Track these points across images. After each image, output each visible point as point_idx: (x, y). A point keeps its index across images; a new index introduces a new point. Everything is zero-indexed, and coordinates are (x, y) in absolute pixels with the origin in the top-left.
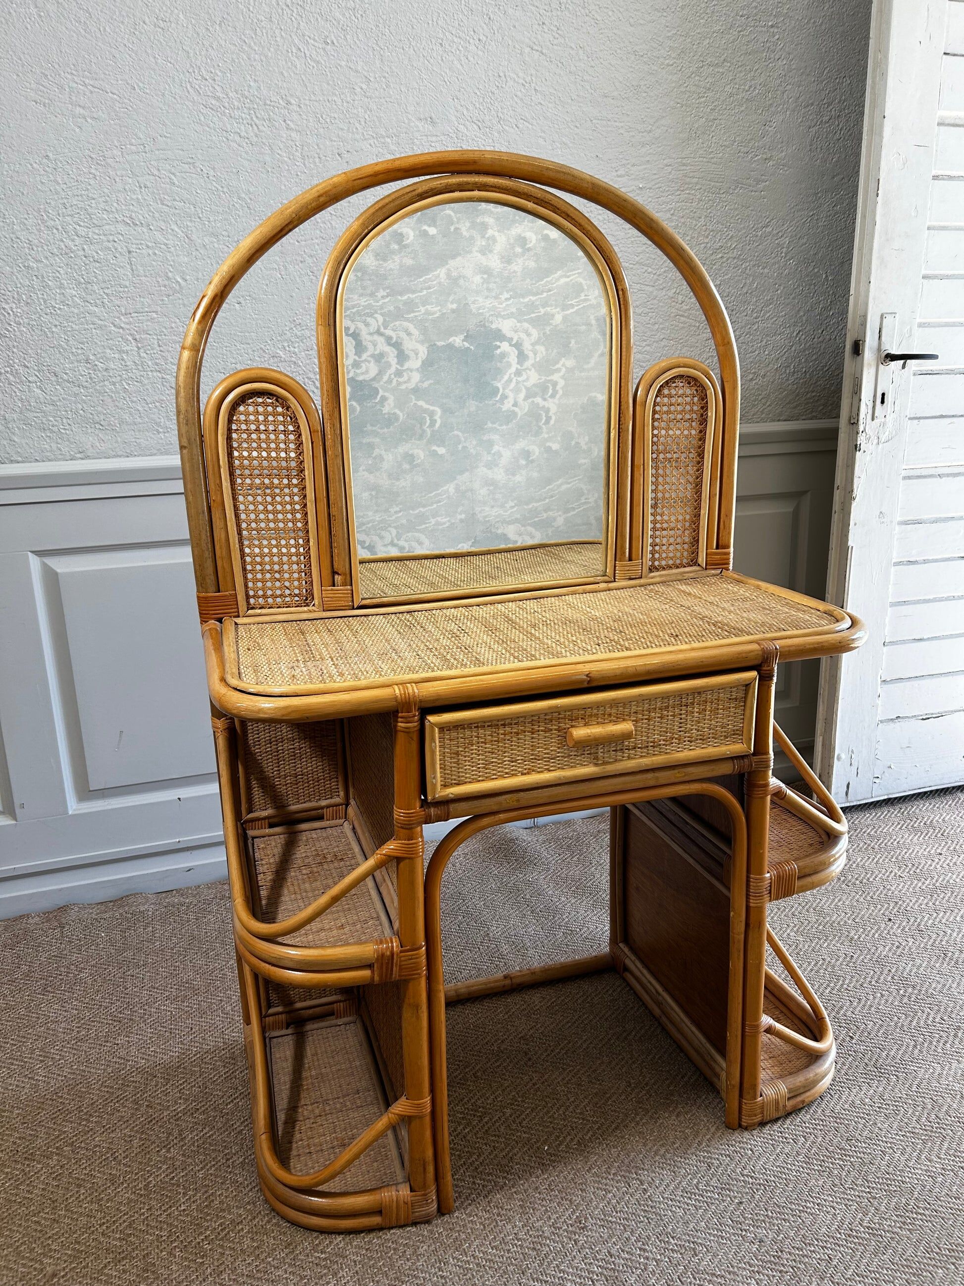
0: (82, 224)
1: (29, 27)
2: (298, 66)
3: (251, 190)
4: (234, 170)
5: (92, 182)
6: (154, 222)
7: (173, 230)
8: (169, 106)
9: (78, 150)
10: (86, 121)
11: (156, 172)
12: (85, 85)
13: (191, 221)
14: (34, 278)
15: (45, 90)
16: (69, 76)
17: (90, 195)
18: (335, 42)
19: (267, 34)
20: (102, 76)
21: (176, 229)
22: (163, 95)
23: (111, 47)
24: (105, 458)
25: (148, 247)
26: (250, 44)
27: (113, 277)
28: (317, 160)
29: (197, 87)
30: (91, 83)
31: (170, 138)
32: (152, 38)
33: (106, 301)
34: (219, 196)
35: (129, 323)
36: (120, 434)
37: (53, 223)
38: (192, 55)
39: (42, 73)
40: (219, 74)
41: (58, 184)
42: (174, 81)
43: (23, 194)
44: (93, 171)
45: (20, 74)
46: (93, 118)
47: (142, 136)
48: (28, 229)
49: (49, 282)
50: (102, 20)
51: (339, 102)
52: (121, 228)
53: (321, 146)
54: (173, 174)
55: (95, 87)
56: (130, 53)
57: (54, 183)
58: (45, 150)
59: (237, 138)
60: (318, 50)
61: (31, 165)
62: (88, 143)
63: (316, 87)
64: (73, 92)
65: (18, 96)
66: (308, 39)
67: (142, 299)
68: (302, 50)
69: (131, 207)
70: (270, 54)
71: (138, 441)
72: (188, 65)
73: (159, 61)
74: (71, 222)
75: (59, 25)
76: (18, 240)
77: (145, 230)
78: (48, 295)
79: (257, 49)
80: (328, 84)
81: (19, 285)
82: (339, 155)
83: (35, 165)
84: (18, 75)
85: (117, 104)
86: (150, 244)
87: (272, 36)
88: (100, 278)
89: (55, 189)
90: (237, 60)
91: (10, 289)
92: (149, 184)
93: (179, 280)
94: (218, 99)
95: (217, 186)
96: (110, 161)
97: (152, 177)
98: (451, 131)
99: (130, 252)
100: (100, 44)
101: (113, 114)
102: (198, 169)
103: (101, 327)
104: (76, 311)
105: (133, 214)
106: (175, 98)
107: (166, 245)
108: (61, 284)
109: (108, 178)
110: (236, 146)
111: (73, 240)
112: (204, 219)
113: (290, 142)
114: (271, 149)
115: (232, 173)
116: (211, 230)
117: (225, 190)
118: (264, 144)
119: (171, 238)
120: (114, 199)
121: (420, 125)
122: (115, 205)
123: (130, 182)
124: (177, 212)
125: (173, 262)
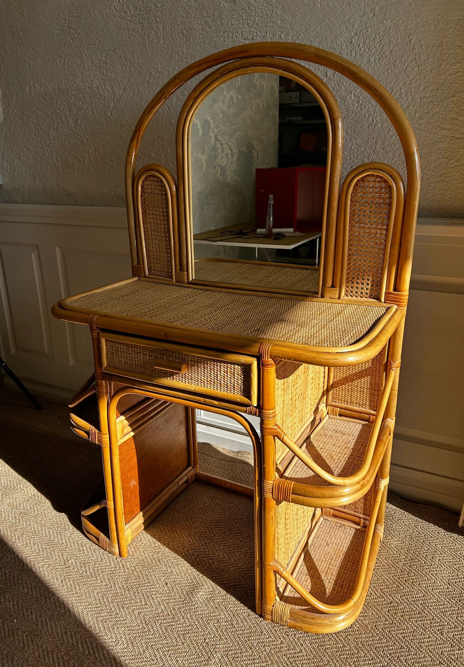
0: (73, 89)
3: (140, 62)
5: (77, 68)
6: (100, 85)
7: (107, 89)
8: (105, 21)
9: (72, 51)
10: (74, 36)
11: (100, 58)
12: (74, 17)
13: (114, 82)
14: (59, 118)
15: (60, 23)
16: (68, 14)
17: (76, 74)
20: (80, 11)
21: (109, 88)
22: (103, 15)
28: (171, 39)
29: (116, 7)
30: (76, 15)
34: (126, 67)
39: (59, 14)
46: (77, 33)
47: (95, 40)
48: (56, 94)
52: (88, 89)
53: (173, 30)
54: (108, 59)
55: (77, 18)
57: (64, 70)
58: (60, 53)
59: (134, 33)
61: (56, 62)
64: (70, 22)
65: (51, 28)
67: (96, 127)
69: (91, 78)
77: (96, 90)
78: (63, 126)
81: (54, 122)
82: (182, 34)
84: (51, 17)
85: (85, 24)
86: (98, 97)
88: (81, 116)
89: (64, 73)
94: (126, 13)
95: (125, 61)
97: (99, 61)
101: (84, 30)
102: (117, 54)
105: (92, 82)
107: (105, 97)
110: (133, 37)
111: (71, 98)
112: (120, 81)
113: (157, 30)
114: (149, 37)
115: (131, 53)
116: (123, 87)
117: (128, 63)
118: (145, 34)
119: (107, 93)
120: (85, 75)
121: (226, 5)
122: (85, 78)
123: (91, 65)
124: (109, 78)
125: (108, 106)
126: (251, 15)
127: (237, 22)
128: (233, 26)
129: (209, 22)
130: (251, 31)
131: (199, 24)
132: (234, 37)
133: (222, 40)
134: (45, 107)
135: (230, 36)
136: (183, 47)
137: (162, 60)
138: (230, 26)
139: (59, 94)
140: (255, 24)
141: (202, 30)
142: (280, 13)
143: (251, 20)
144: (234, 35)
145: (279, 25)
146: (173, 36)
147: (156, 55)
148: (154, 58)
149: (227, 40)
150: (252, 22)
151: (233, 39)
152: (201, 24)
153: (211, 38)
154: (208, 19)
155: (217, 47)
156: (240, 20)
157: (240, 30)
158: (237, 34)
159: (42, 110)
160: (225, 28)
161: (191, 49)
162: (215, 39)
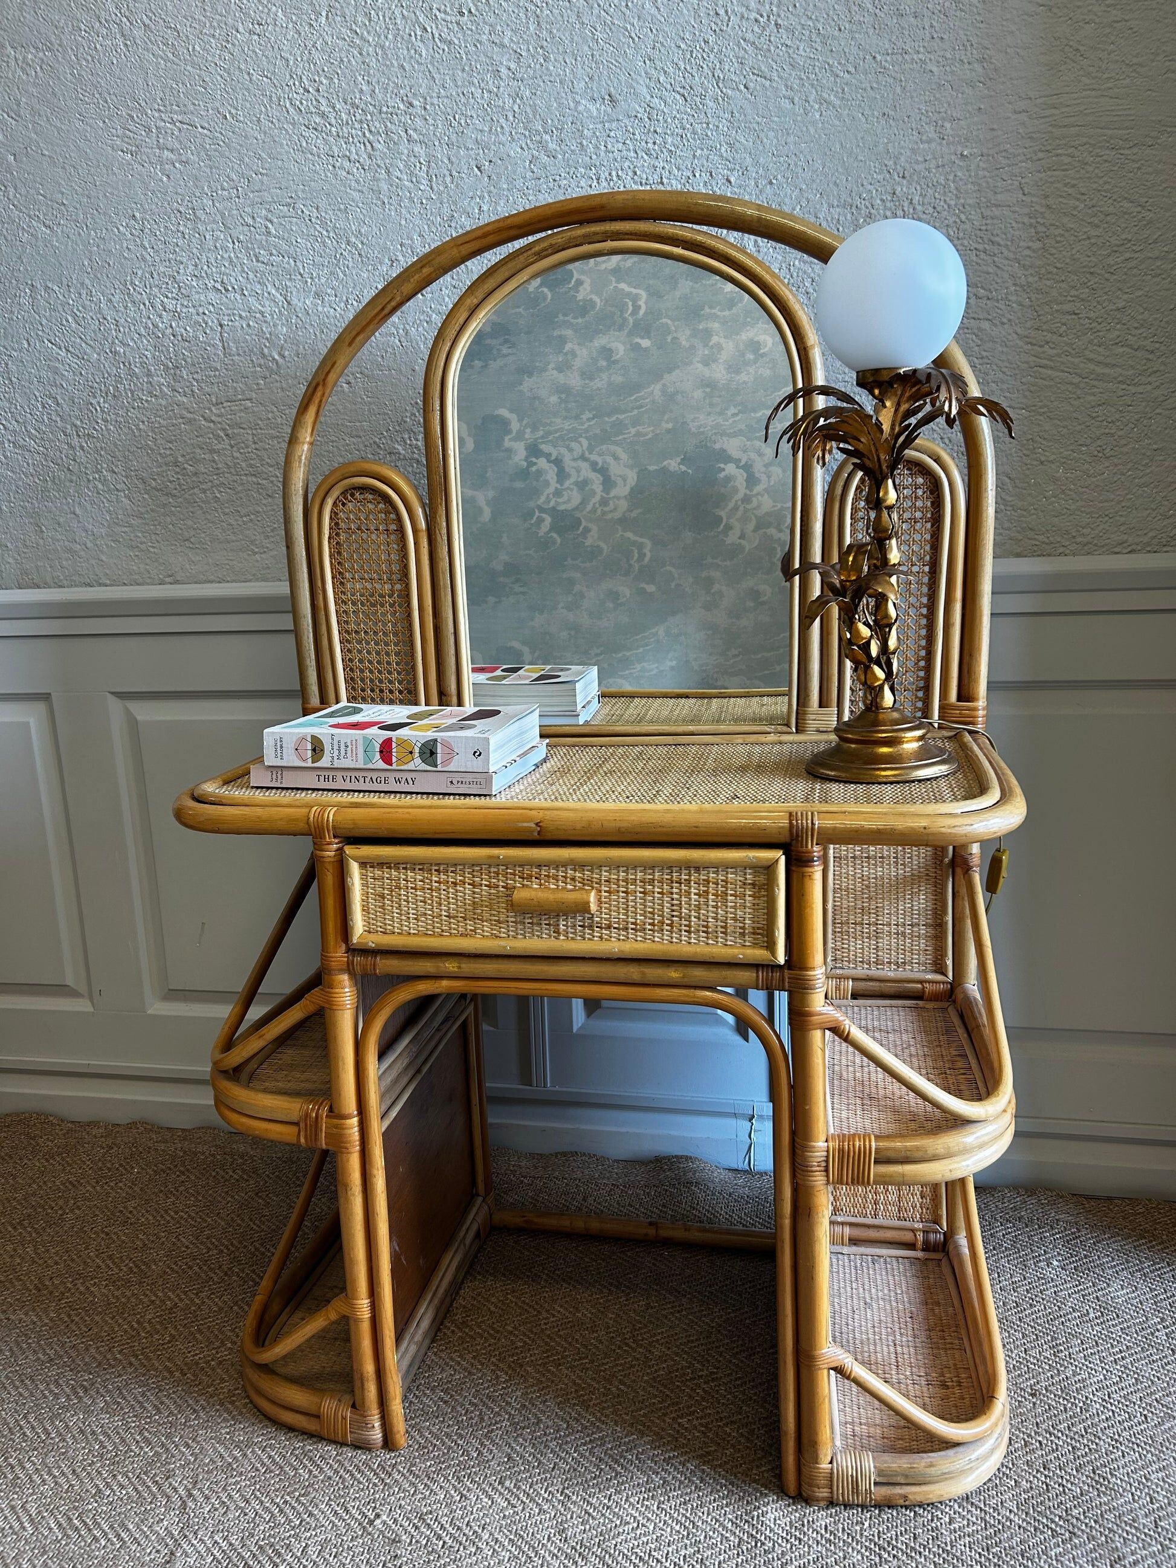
0: (169, 295)
1: (115, 62)
2: (424, 54)
3: (363, 231)
4: (342, 207)
5: (181, 243)
6: (249, 286)
7: (270, 294)
8: (265, 133)
9: (166, 204)
10: (174, 167)
11: (250, 221)
12: (173, 123)
13: (290, 279)
14: (121, 366)
15: (131, 135)
16: (157, 115)
17: (178, 258)
18: (473, 10)
19: (384, 16)
20: (192, 108)
21: (273, 291)
22: (259, 120)
23: (201, 69)
24: (196, 583)
25: (241, 316)
26: (362, 34)
27: (203, 358)
28: (448, 179)
29: (298, 103)
30: (180, 118)
31: (267, 175)
32: (246, 49)
33: (195, 389)
34: (324, 243)
35: (221, 416)
36: (212, 554)
37: (140, 297)
38: (291, 63)
39: (129, 115)
40: (324, 81)
41: (145, 249)
42: (271, 100)
43: (109, 264)
44: (182, 229)
45: (107, 121)
46: (181, 162)
47: (235, 178)
48: (114, 307)
49: (136, 369)
50: (191, 37)
51: (478, 93)
52: (212, 296)
53: (454, 159)
54: (271, 222)
55: (184, 123)
56: (222, 73)
57: (140, 249)
58: (131, 208)
59: (346, 164)
60: (450, 25)
61: (118, 229)
62: (177, 193)
63: (447, 78)
64: (161, 133)
65: (104, 147)
66: (438, 13)
67: (235, 385)
68: (429, 30)
69: (223, 268)
70: (387, 44)
71: (231, 563)
72: (288, 77)
73: (254, 78)
74: (159, 294)
75: (146, 53)
76: (105, 322)
77: (238, 297)
78: (135, 385)
79: (371, 40)
80: (463, 70)
81: (106, 375)
82: (478, 168)
83: (121, 228)
84: (104, 122)
85: (208, 140)
86: (243, 314)
87: (390, 19)
88: (189, 360)
89: (142, 255)
90: (345, 60)
91: (98, 380)
92: (242, 238)
93: (277, 357)
94: (323, 115)
95: (321, 230)
96: (200, 213)
97: (246, 228)
98: (639, 109)
99: (221, 325)
100: (188, 68)
101: (203, 153)
102: (299, 212)
103: (190, 422)
104: (164, 403)
105: (225, 278)
106: (272, 122)
107: (262, 313)
108: (148, 370)
109: (197, 235)
110: (345, 174)
111: (160, 317)
112: (306, 275)
113: (412, 159)
114: (388, 172)
115: (339, 210)
116: (314, 289)
117: (331, 234)
118: (379, 166)
120: (204, 260)
121: (593, 108)
122: (205, 267)
123: (222, 237)
124: (275, 269)
125: (270, 334)
126: (655, 132)
127: (620, 146)
128: (611, 155)
129: (550, 145)
130: (655, 168)
131: (522, 148)
132: (615, 178)
133: (582, 183)
134: (78, 340)
135: (602, 176)
136: (482, 197)
137: (426, 227)
138: (602, 154)
139: (126, 308)
140: (664, 150)
141: (531, 162)
142: (726, 129)
143: (654, 143)
144: (614, 173)
145: (725, 155)
146: (454, 173)
147: (408, 216)
148: (403, 222)
149: (595, 183)
150: (656, 147)
151: (612, 184)
152: (529, 148)
153: (554, 180)
154: (548, 137)
156: (628, 142)
157: (627, 164)
158: (620, 173)
159: (71, 349)
160: (591, 158)
161: (502, 203)
162: (565, 182)
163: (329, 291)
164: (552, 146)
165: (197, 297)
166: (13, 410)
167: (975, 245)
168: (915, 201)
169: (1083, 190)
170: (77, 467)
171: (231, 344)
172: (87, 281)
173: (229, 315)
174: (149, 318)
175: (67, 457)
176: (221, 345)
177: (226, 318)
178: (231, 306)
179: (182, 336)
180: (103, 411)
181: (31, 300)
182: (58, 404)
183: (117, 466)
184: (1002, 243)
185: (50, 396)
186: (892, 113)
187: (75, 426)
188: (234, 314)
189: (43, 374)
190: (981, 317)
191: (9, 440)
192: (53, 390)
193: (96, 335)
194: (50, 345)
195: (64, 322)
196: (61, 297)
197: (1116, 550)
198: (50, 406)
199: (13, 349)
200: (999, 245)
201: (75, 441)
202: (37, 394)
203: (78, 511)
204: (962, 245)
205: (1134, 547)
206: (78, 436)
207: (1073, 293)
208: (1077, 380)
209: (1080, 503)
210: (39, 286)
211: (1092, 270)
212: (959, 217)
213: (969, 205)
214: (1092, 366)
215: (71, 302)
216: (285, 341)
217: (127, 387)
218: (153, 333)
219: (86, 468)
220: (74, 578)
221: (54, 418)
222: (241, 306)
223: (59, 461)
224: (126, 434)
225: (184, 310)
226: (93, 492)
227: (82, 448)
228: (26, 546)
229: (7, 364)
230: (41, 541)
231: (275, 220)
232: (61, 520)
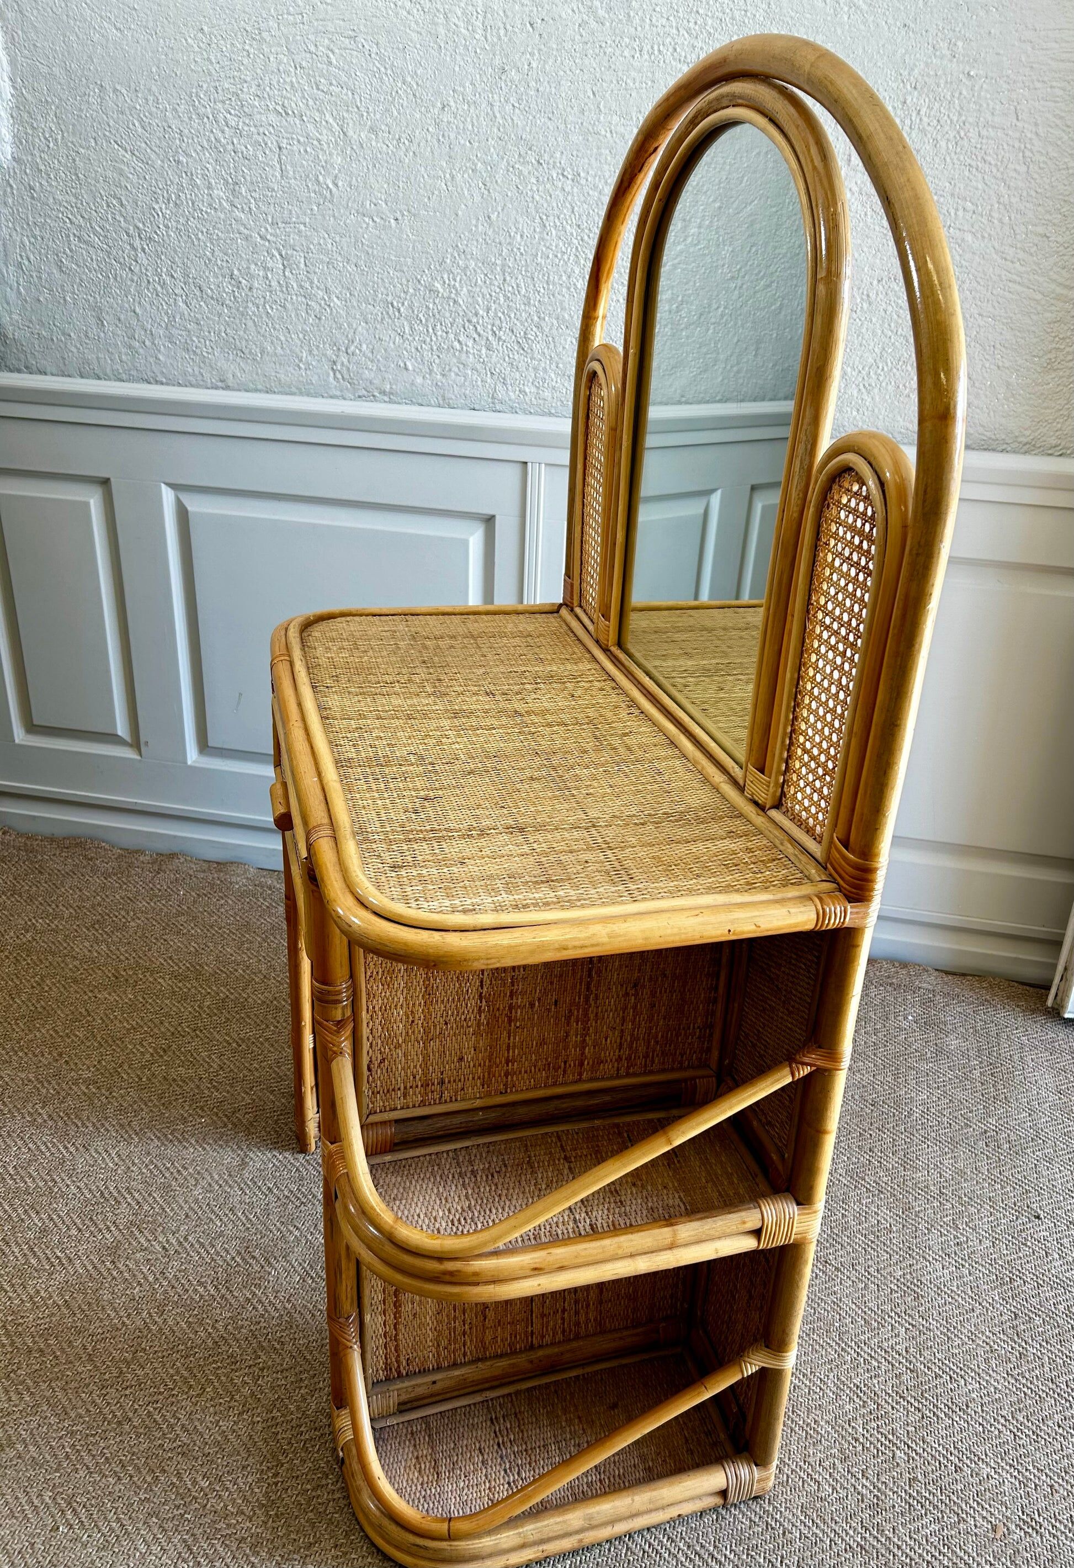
0: (232, 112)
3: (419, 72)
4: (401, 46)
5: (245, 61)
6: (308, 113)
7: (327, 122)
9: (233, 21)
11: (313, 49)
13: (348, 111)
14: (184, 175)
17: (242, 77)
21: (331, 121)
24: (246, 391)
25: (299, 142)
27: (262, 177)
28: (502, 32)
33: (253, 206)
34: (381, 79)
35: (276, 236)
36: (261, 366)
37: (203, 110)
41: (212, 63)
43: (176, 74)
44: (247, 47)
48: (179, 117)
49: (198, 181)
52: (273, 118)
53: (509, 13)
54: (333, 53)
57: (207, 63)
58: (200, 22)
61: (186, 40)
62: (244, 12)
67: (290, 207)
69: (285, 92)
71: (278, 375)
74: (222, 110)
76: (170, 130)
77: (298, 122)
78: (196, 195)
81: (169, 183)
82: (531, 25)
83: (189, 40)
86: (302, 139)
88: (248, 178)
89: (208, 69)
91: (161, 187)
92: (304, 64)
93: (331, 186)
95: (379, 66)
96: (265, 35)
97: (308, 55)
99: (280, 148)
102: (360, 47)
103: (247, 238)
104: (222, 216)
105: (286, 101)
107: (319, 141)
108: (209, 183)
109: (262, 56)
110: (405, 13)
111: (223, 132)
112: (363, 109)
113: (470, 8)
114: (446, 18)
115: (398, 49)
116: (369, 123)
117: (389, 72)
118: (438, 11)
119: (325, 132)
120: (267, 82)
122: (268, 89)
123: (285, 61)
124: (333, 99)
125: (326, 162)
127: (664, 21)
128: (654, 29)
129: (600, 11)
132: (656, 52)
133: (626, 53)
134: (143, 145)
135: (645, 49)
136: (532, 54)
137: (478, 76)
138: (647, 27)
139: (190, 118)
141: (580, 25)
144: (656, 47)
146: (508, 27)
147: (462, 62)
148: (457, 69)
149: (638, 55)
151: (653, 57)
152: (580, 12)
153: (601, 46)
155: (613, 67)
157: (669, 40)
158: (661, 48)
159: (136, 153)
160: (636, 29)
161: (551, 62)
162: (610, 49)
163: (383, 127)
164: (601, 13)
165: (258, 116)
166: (79, 205)
167: (969, 161)
168: (922, 113)
169: (1069, 123)
170: (138, 268)
171: (288, 167)
172: (154, 88)
173: (288, 139)
174: (212, 131)
175: (129, 257)
176: (278, 166)
177: (285, 141)
178: (290, 130)
179: (242, 153)
180: (164, 217)
181: (99, 100)
182: (122, 205)
183: (175, 272)
184: (993, 162)
185: (115, 197)
186: (912, 25)
187: (138, 228)
188: (292, 138)
189: (109, 174)
190: (966, 228)
191: (74, 234)
192: (119, 192)
193: (161, 142)
194: (116, 146)
195: (131, 126)
196: (129, 101)
197: (1050, 452)
198: (114, 206)
199: (80, 146)
200: (990, 164)
201: (137, 243)
202: (103, 193)
203: (138, 310)
204: (958, 159)
205: (1064, 451)
206: (141, 238)
207: (1048, 217)
208: (1039, 297)
209: (1027, 407)
210: (108, 87)
211: (1066, 198)
212: (958, 132)
213: (970, 124)
214: (1053, 286)
215: (138, 107)
216: (340, 171)
217: (188, 196)
218: (216, 148)
219: (147, 270)
220: (132, 372)
221: (118, 218)
222: (299, 131)
223: (122, 260)
224: (186, 242)
225: (246, 128)
226: (152, 294)
227: (143, 250)
228: (87, 336)
229: (74, 160)
230: (102, 335)
231: (337, 51)
232: (122, 317)
